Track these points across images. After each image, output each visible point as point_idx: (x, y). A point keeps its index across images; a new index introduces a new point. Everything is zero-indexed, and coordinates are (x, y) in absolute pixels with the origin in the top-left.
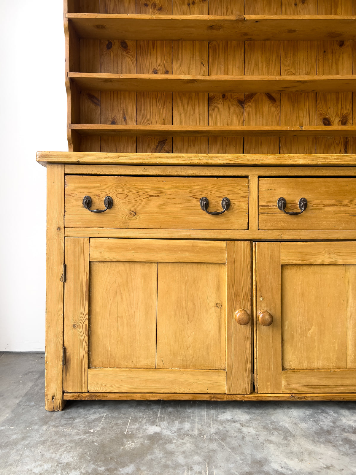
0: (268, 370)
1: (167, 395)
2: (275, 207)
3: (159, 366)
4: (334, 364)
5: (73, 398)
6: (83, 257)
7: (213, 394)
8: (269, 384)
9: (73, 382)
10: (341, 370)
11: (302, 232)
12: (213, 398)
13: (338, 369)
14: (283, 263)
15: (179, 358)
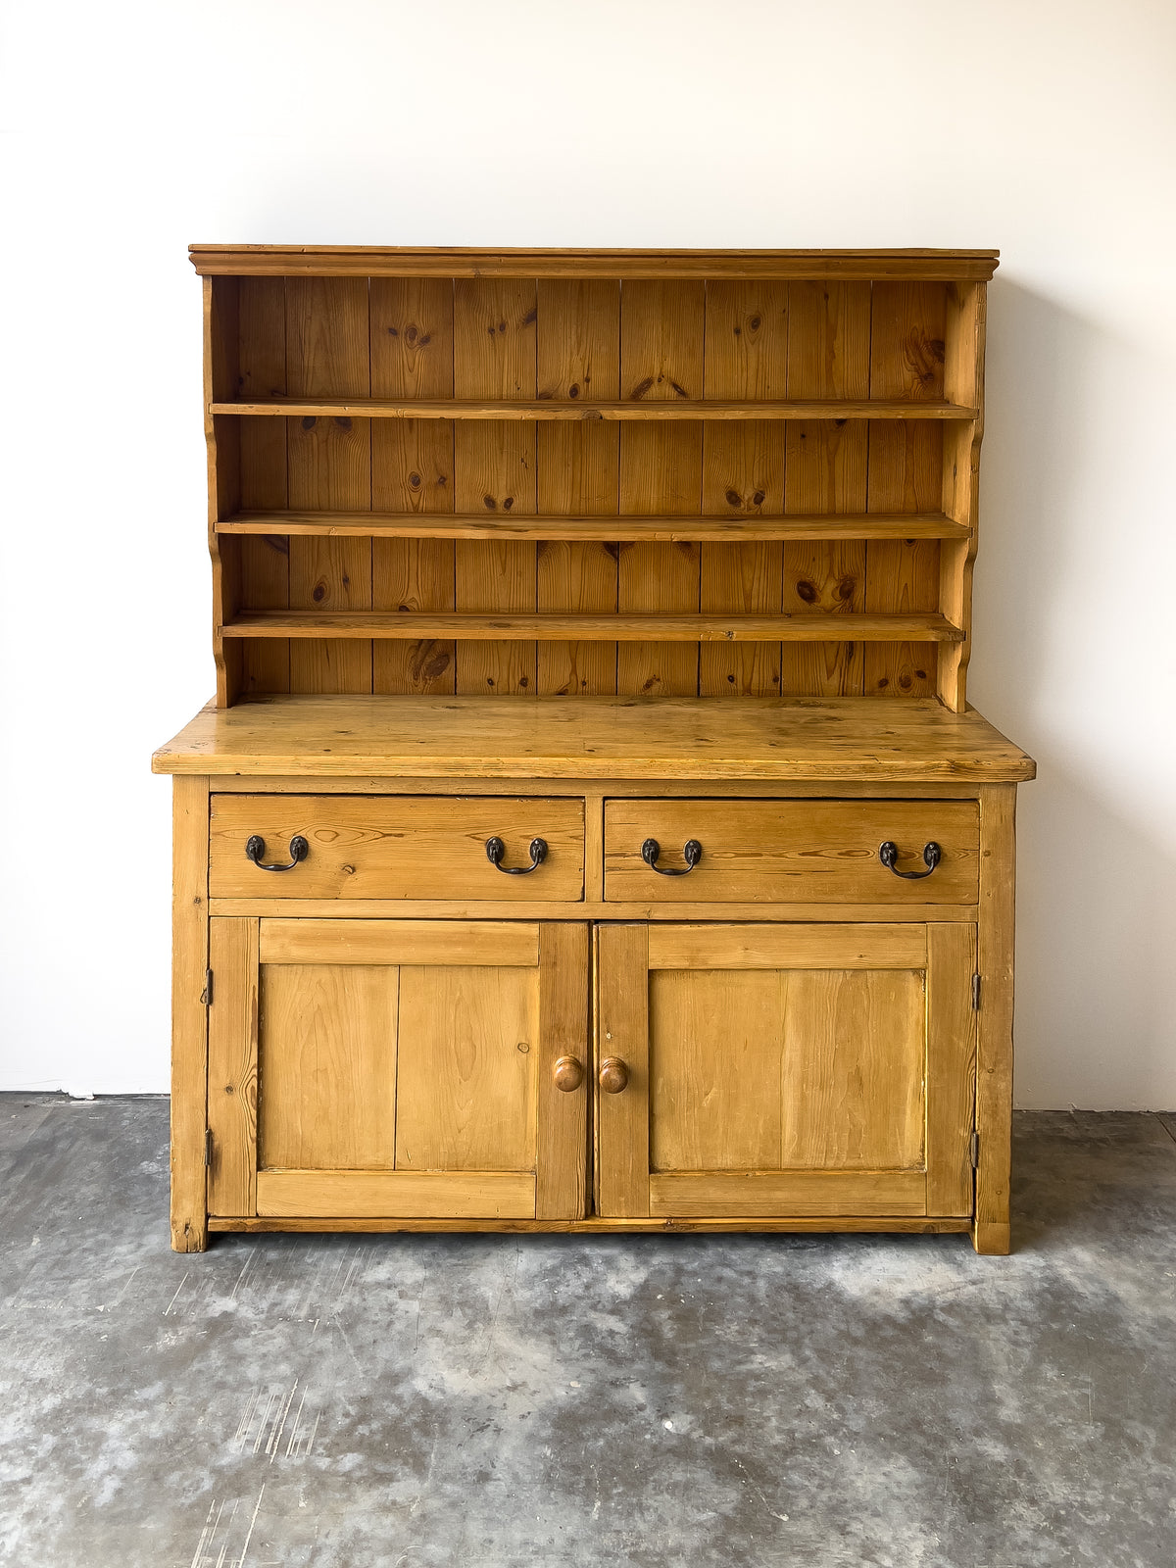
0: (621, 1172)
1: (417, 1221)
2: (637, 858)
3: (400, 1164)
4: (755, 1161)
5: (227, 1229)
6: (247, 956)
7: (508, 1220)
8: (622, 1199)
9: (227, 1197)
10: (769, 1173)
11: (691, 906)
12: (508, 1227)
13: (763, 1170)
14: (652, 966)
15: (442, 1150)
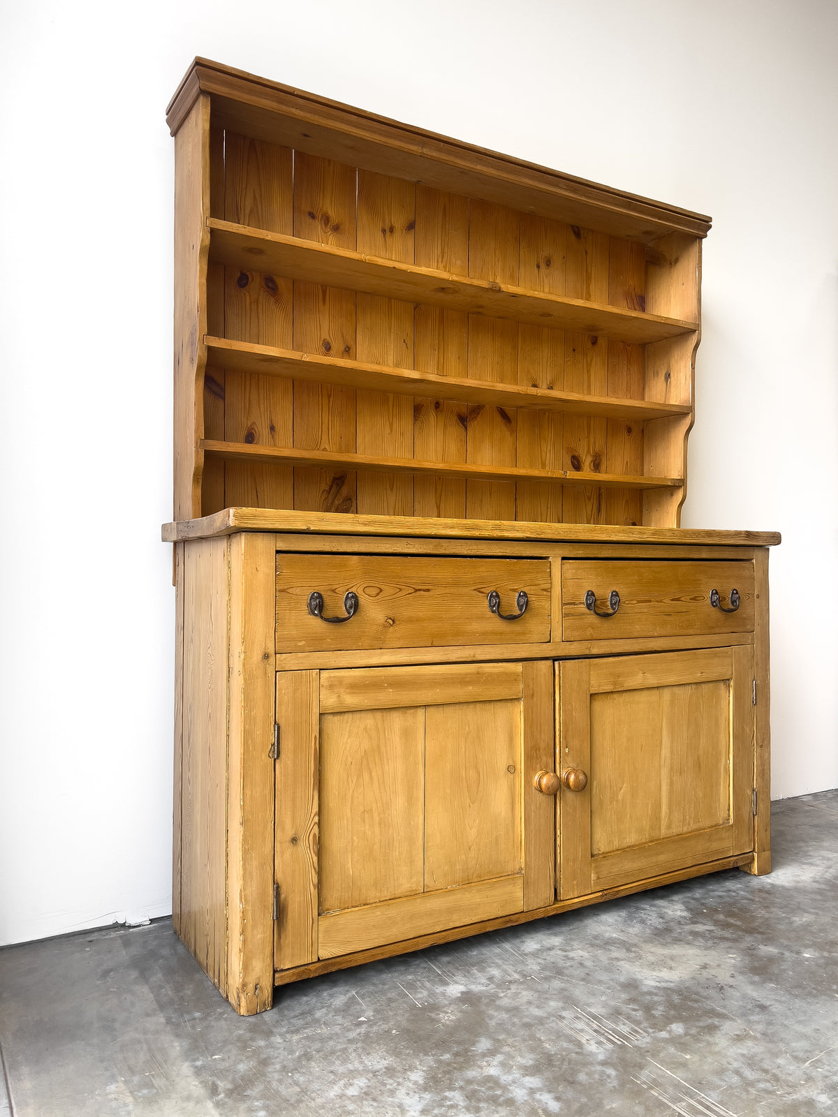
0: (574, 861)
1: (444, 933)
2: (582, 606)
3: (428, 887)
4: (647, 835)
5: (293, 979)
6: (309, 707)
7: (506, 916)
8: (575, 882)
9: (292, 947)
10: (655, 843)
11: (613, 642)
12: (507, 922)
13: (651, 842)
14: (593, 691)
15: (458, 867)
